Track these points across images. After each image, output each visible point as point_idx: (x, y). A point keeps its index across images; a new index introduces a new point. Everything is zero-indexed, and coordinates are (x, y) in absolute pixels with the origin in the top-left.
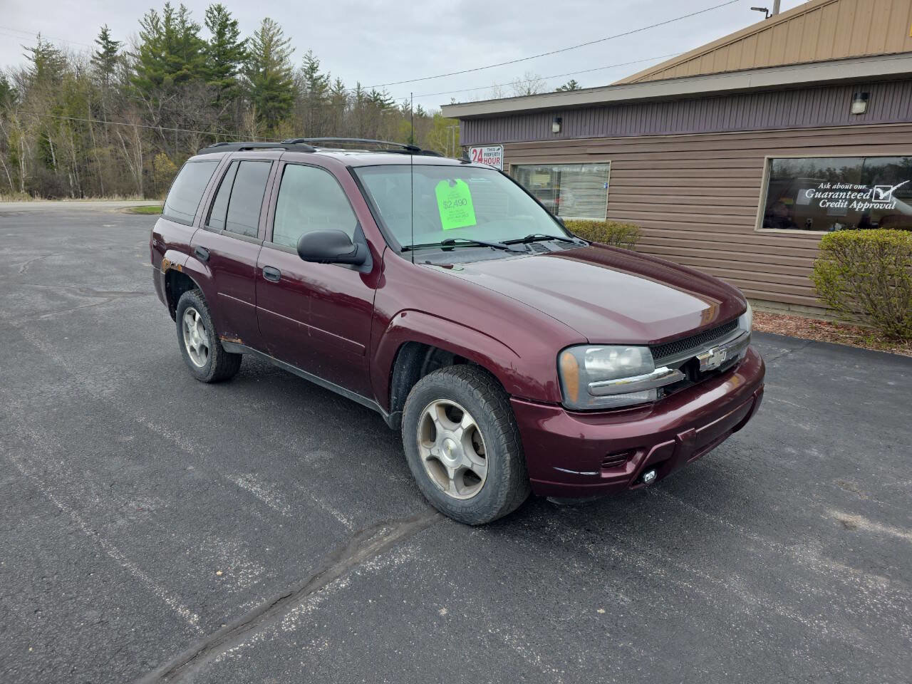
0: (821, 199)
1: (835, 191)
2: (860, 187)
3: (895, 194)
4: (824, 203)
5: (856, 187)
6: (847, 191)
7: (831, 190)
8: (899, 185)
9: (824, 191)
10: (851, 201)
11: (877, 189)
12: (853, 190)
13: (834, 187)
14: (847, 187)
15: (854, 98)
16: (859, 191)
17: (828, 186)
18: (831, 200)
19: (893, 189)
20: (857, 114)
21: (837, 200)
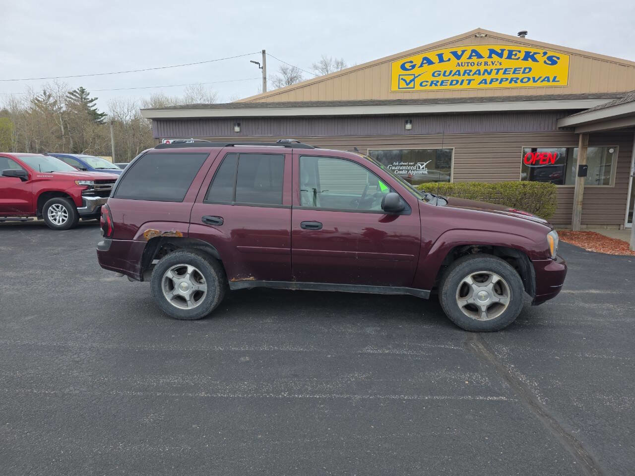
0: (395, 170)
1: (401, 166)
2: (411, 164)
3: (426, 166)
4: (397, 172)
5: (410, 164)
6: (406, 165)
7: (399, 165)
8: (427, 162)
9: (396, 166)
10: (408, 171)
11: (419, 164)
12: (409, 165)
13: (400, 164)
14: (406, 164)
15: (407, 122)
16: (411, 166)
17: (398, 164)
18: (400, 170)
19: (425, 164)
20: (408, 130)
21: (402, 170)
